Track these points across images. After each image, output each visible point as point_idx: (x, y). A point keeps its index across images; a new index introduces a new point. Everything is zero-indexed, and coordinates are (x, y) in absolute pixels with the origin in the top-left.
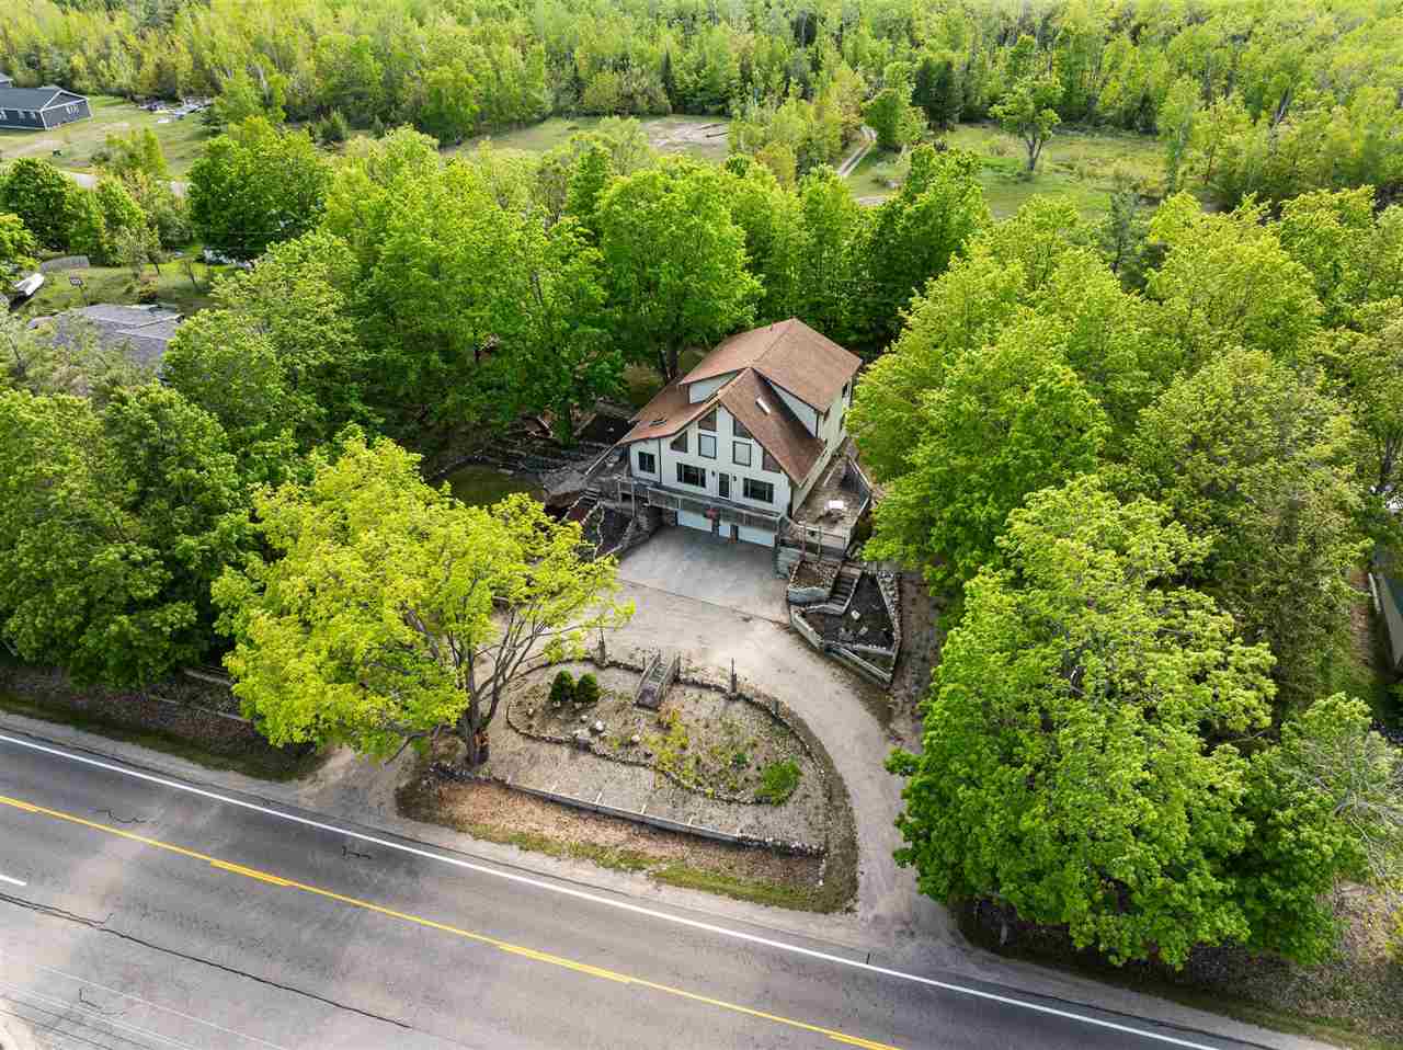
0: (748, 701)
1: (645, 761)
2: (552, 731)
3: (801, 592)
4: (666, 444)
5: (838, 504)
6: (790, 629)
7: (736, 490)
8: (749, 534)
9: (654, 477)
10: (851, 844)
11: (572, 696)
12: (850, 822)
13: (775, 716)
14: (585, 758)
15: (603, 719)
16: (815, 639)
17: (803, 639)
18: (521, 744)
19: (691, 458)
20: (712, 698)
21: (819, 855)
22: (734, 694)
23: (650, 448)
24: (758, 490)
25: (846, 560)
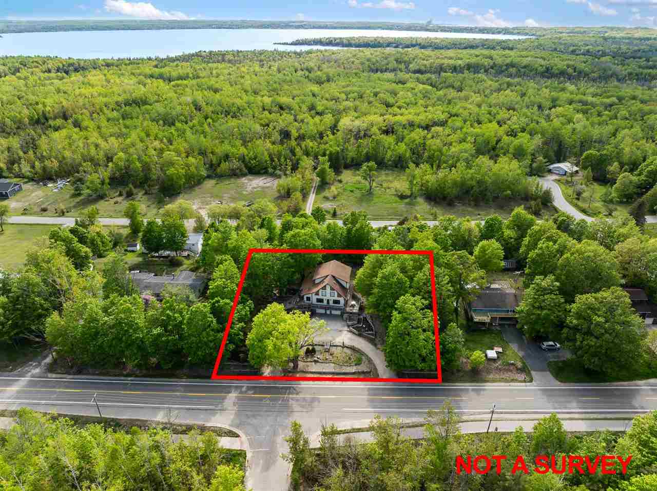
0: (347, 347)
1: (331, 362)
2: (309, 360)
3: (350, 323)
4: (314, 294)
5: (354, 303)
6: (351, 331)
7: (331, 303)
8: (334, 312)
9: (311, 302)
10: (376, 369)
11: (310, 352)
12: (374, 365)
13: (353, 349)
14: (318, 364)
15: (318, 356)
16: (357, 333)
17: (354, 333)
18: (304, 363)
19: (320, 297)
20: (339, 348)
21: (370, 372)
22: (344, 346)
23: (310, 296)
24: (336, 302)
25: (359, 315)
